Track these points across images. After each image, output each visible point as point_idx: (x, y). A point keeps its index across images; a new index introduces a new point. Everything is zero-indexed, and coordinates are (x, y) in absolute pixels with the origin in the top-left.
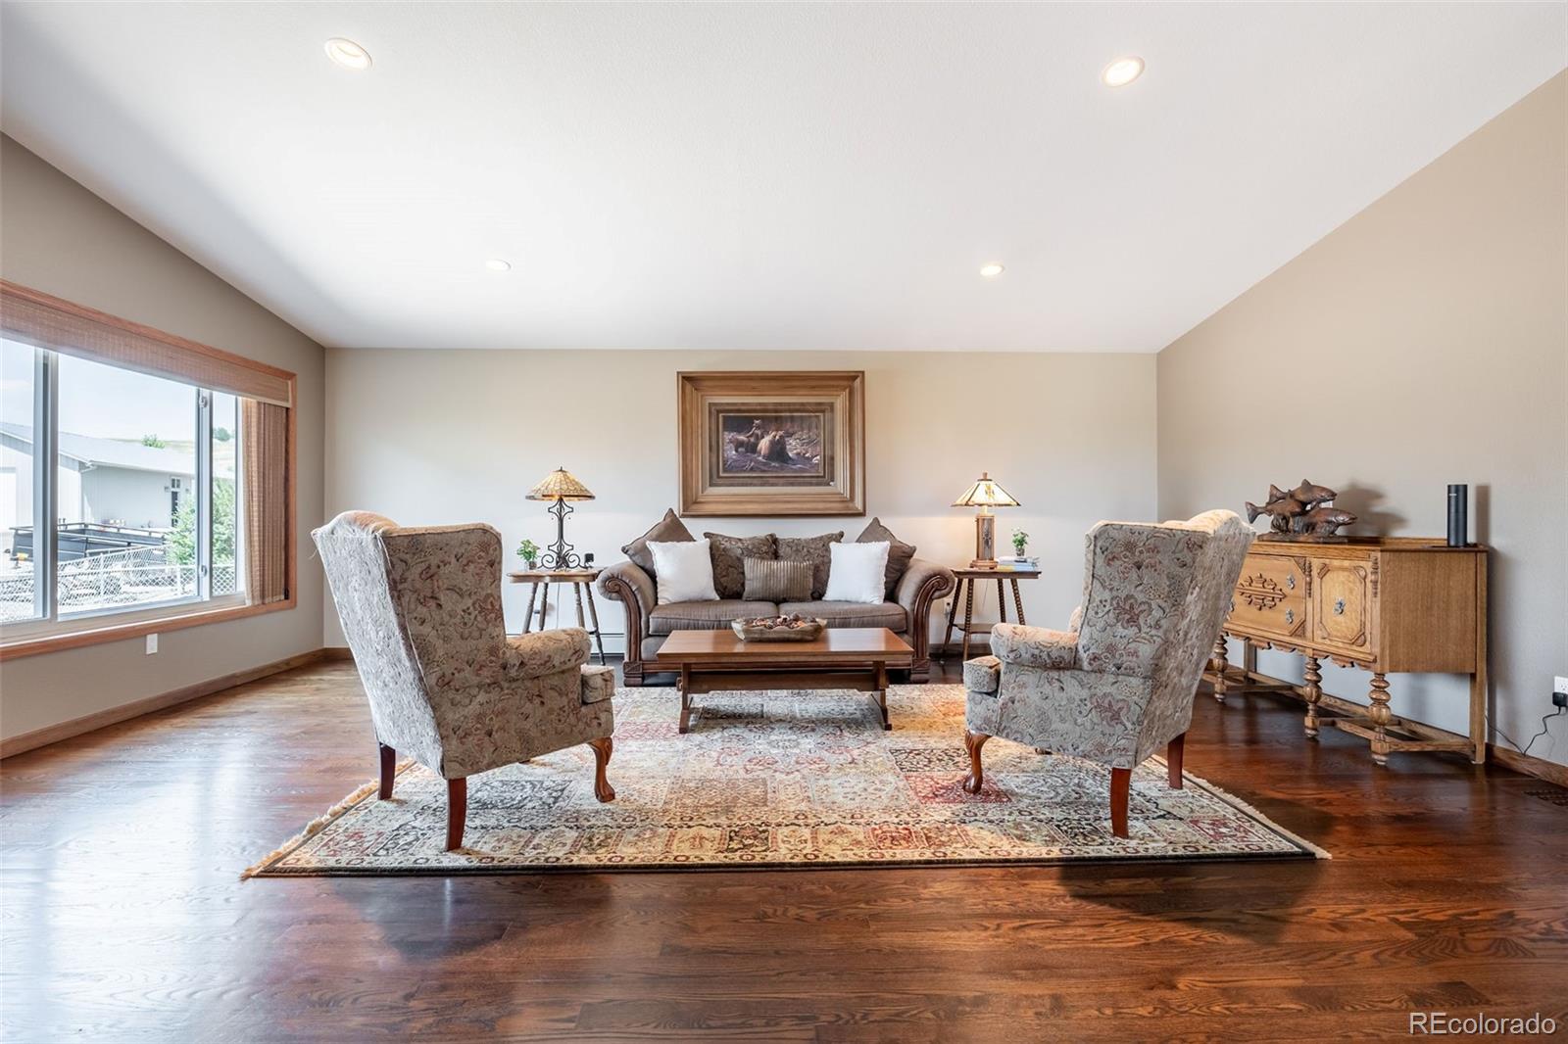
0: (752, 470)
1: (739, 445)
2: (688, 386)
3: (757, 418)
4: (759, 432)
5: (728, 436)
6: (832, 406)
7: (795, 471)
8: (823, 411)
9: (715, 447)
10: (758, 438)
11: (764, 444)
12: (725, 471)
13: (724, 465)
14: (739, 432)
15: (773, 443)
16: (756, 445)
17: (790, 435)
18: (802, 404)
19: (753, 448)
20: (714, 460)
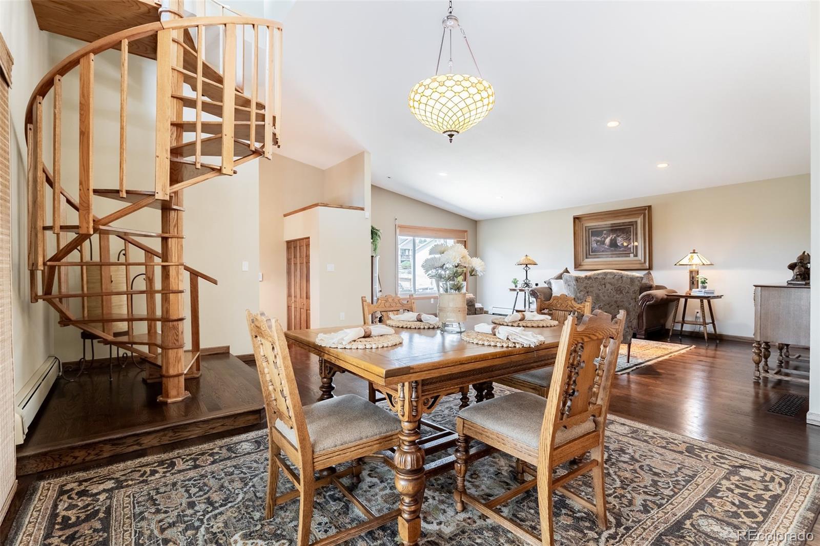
0: (603, 251)
1: (597, 242)
2: (577, 221)
3: (605, 230)
4: (605, 236)
5: (593, 238)
6: (636, 222)
7: (621, 251)
8: (633, 225)
9: (588, 243)
10: (605, 239)
11: (608, 241)
12: (592, 252)
13: (592, 249)
14: (598, 236)
15: (611, 240)
16: (604, 241)
17: (618, 236)
18: (623, 223)
19: (603, 243)
20: (588, 248)
